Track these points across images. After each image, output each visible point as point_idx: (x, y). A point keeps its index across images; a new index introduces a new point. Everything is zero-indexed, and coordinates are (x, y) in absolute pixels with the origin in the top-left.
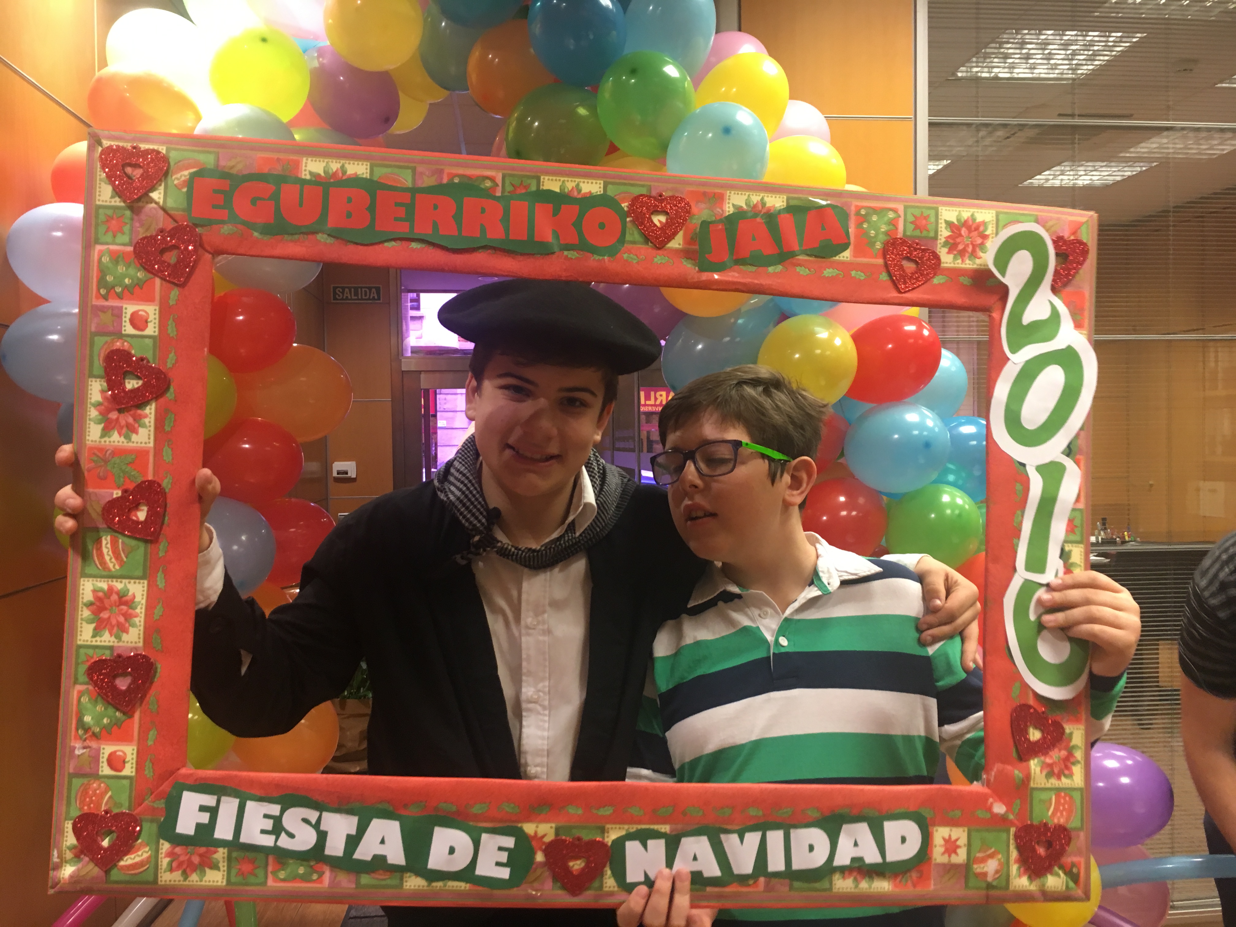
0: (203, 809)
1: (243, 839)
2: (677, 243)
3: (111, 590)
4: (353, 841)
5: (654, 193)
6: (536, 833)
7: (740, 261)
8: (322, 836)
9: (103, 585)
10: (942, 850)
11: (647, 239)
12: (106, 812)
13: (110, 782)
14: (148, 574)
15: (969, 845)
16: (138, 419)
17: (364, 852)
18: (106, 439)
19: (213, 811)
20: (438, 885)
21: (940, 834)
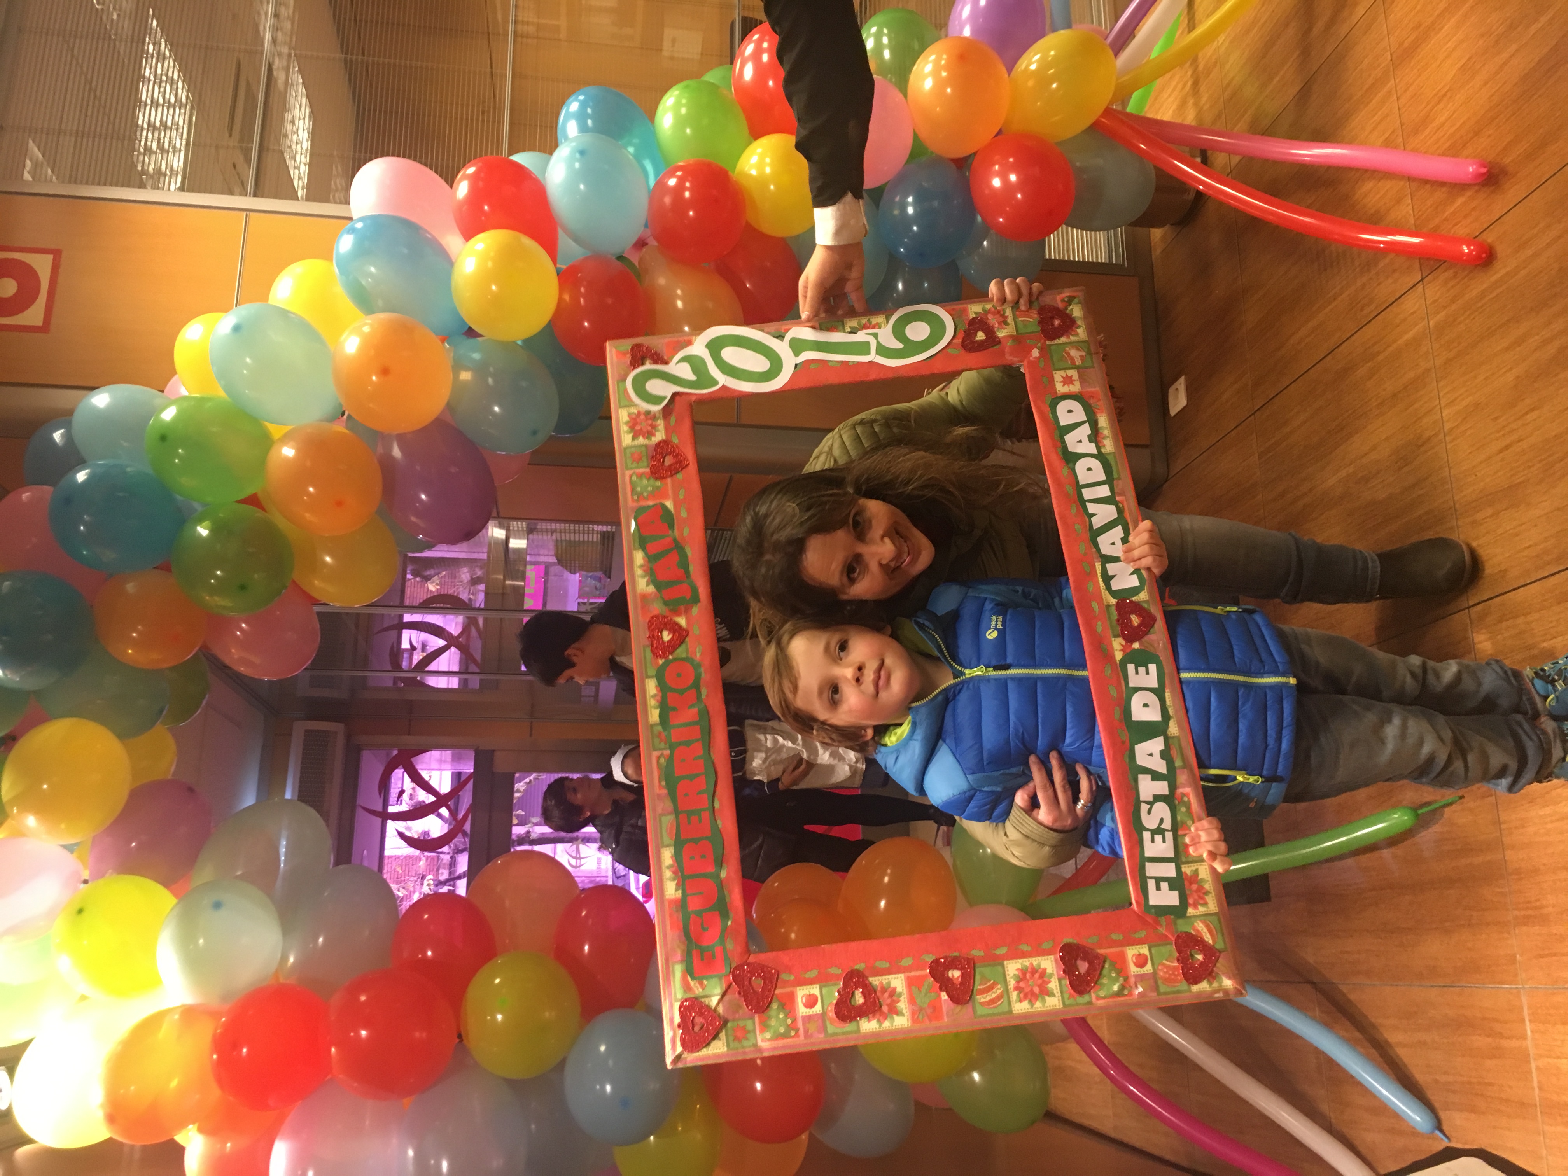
0: (1158, 888)
1: (1172, 855)
2: (682, 621)
3: (1017, 988)
4: (1156, 776)
5: (648, 643)
6: (1122, 650)
7: (687, 574)
8: (1157, 798)
9: (1014, 995)
10: (1071, 386)
11: (682, 642)
12: (1178, 960)
13: (1156, 961)
14: (998, 961)
15: (1065, 369)
16: (884, 990)
17: (1161, 767)
18: (904, 1011)
19: (1159, 880)
20: (1171, 711)
21: (1061, 388)
